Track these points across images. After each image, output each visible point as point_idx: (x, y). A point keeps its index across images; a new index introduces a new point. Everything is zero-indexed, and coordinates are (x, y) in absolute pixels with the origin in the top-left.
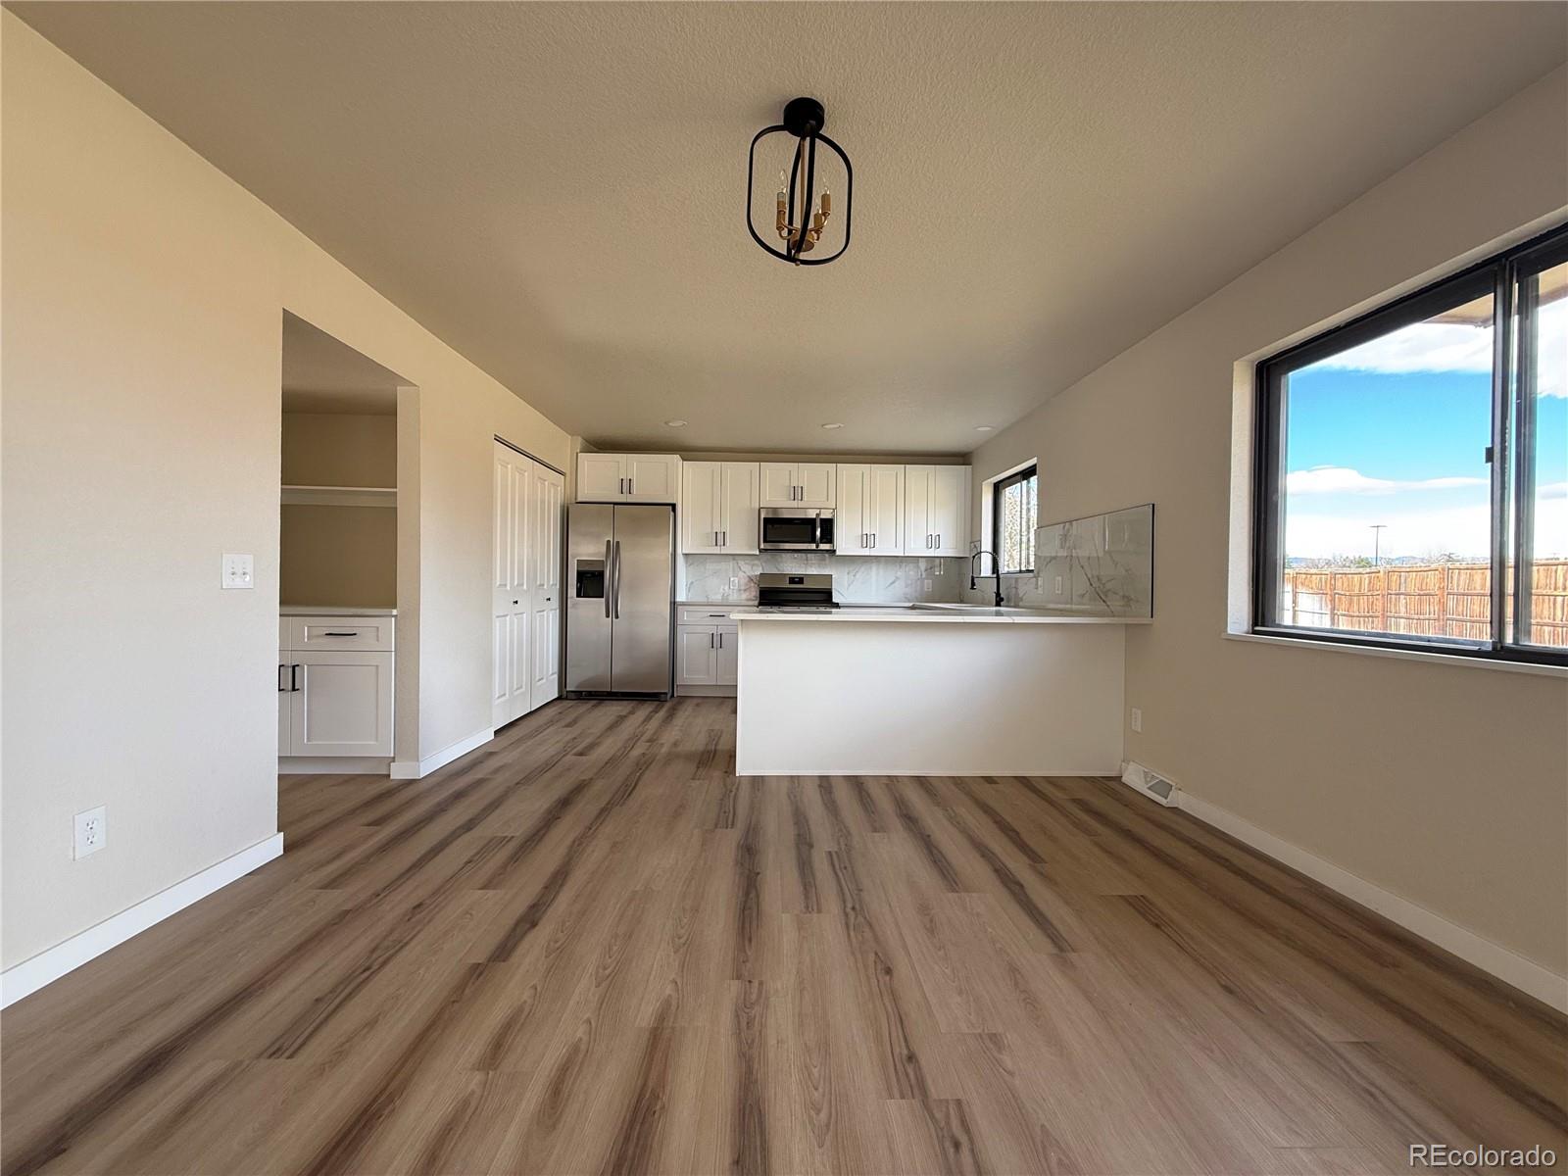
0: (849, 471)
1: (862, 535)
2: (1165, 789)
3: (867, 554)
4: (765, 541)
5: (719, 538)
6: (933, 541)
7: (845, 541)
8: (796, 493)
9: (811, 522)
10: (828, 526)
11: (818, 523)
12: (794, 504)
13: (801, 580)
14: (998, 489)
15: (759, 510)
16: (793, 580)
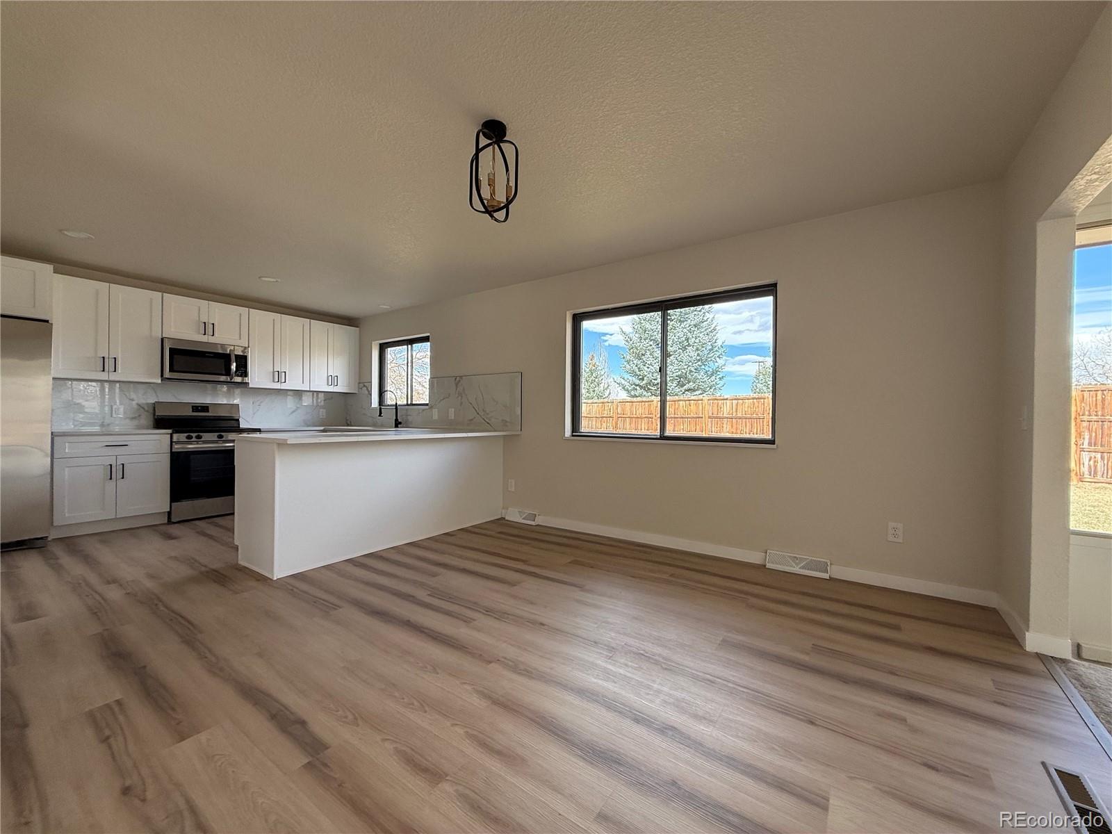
0: (260, 318)
1: (274, 372)
2: (533, 517)
3: (279, 388)
4: (171, 370)
5: (107, 363)
6: (332, 380)
7: (257, 376)
8: (206, 328)
9: (226, 358)
10: (242, 361)
11: (233, 358)
12: (204, 339)
13: (205, 408)
14: (383, 348)
15: (162, 340)
16: (196, 408)
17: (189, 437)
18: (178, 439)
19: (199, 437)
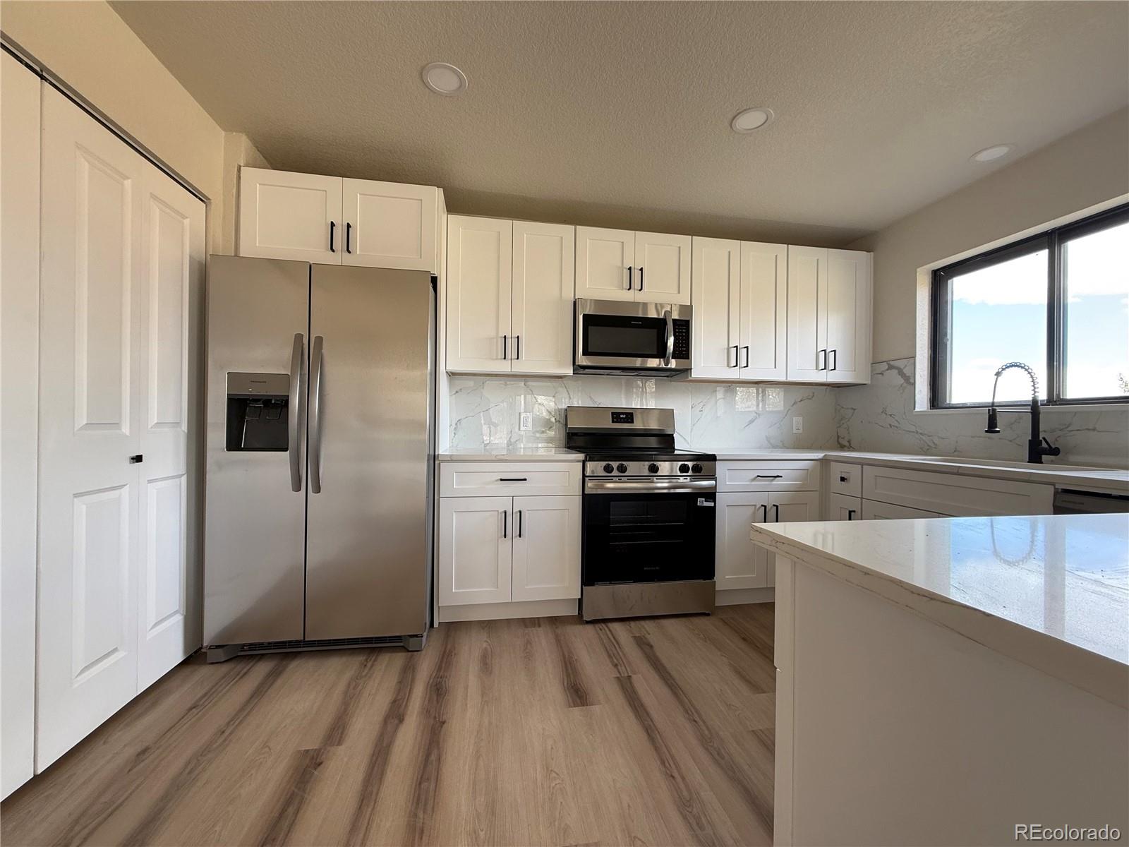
0: (710, 250)
1: (728, 349)
3: (735, 377)
4: (586, 352)
5: (509, 346)
6: (826, 358)
7: (705, 356)
8: (634, 277)
9: (658, 325)
10: (683, 328)
11: (670, 326)
12: (628, 296)
13: (629, 416)
15: (575, 303)
16: (617, 416)
17: (608, 469)
18: (593, 471)
19: (622, 469)
